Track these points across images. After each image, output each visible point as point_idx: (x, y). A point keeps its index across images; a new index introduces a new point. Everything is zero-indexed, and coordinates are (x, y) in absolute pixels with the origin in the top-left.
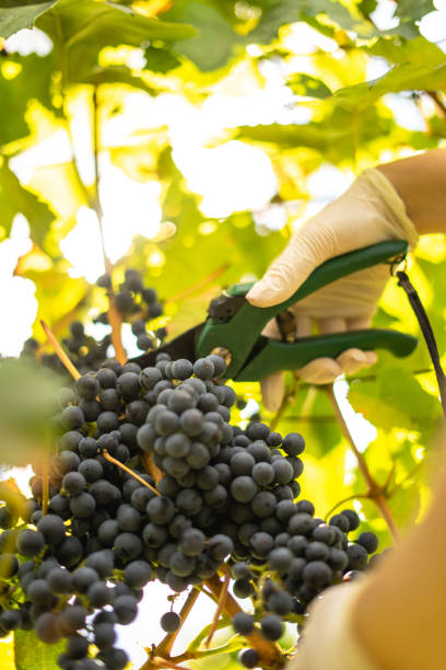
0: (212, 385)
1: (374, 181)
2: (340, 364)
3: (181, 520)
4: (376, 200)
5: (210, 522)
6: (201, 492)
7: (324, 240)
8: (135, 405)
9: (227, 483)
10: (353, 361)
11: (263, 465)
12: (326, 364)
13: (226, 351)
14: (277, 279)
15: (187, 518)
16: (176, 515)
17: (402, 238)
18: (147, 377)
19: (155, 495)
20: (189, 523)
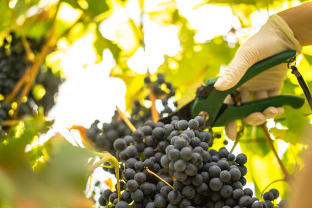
0: (198, 132)
1: (276, 21)
2: (265, 115)
3: (185, 202)
4: (278, 31)
5: (200, 202)
6: (195, 187)
7: (252, 54)
8: (161, 143)
9: (207, 182)
10: (271, 113)
11: (225, 172)
12: (258, 116)
13: (206, 113)
14: (230, 76)
15: (188, 200)
16: (182, 199)
17: (294, 49)
18: (166, 129)
19: (172, 190)
20: (189, 203)
